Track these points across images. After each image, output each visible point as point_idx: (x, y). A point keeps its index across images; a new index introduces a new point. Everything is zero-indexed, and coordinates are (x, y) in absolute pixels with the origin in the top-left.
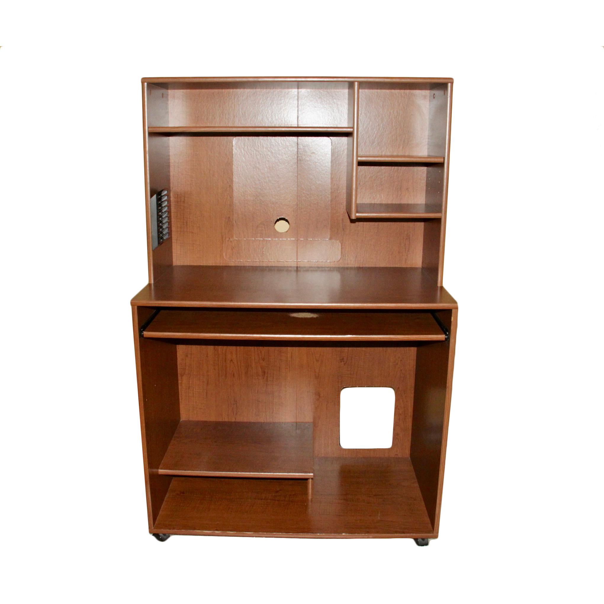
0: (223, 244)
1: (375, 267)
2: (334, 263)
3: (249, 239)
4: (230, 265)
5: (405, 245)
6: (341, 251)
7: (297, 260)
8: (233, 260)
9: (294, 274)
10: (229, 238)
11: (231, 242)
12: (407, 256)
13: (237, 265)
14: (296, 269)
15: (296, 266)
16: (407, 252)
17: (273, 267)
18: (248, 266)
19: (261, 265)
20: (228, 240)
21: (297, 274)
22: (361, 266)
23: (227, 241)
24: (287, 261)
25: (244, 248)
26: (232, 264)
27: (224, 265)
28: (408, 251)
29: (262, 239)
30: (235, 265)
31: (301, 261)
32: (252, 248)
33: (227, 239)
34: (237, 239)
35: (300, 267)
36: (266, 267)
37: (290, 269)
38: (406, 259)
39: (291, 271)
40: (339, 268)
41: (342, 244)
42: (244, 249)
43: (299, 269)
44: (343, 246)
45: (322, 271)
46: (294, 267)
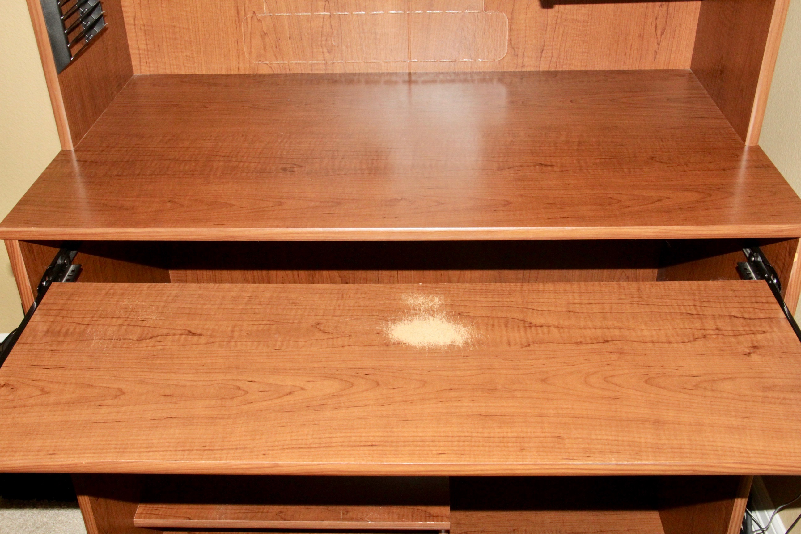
0: (240, 26)
1: (586, 72)
2: (492, 63)
3: (300, 14)
4: (261, 72)
5: (656, 19)
6: (510, 36)
7: (409, 58)
8: (267, 63)
9: (404, 88)
10: (254, 13)
11: (259, 20)
12: (658, 44)
13: (276, 72)
14: (407, 78)
15: (407, 71)
16: (659, 36)
17: (355, 74)
18: (302, 74)
19: (330, 72)
20: (252, 18)
21: (410, 89)
22: (552, 69)
23: (249, 19)
24: (387, 62)
25: (288, 32)
26: (264, 70)
27: (247, 72)
28: (662, 34)
29: (329, 13)
30: (272, 72)
31: (417, 62)
32: (306, 34)
33: (250, 15)
34: (271, 14)
35: (415, 73)
36: (341, 75)
37: (394, 78)
38: (656, 51)
39: (396, 82)
40: (503, 73)
41: (511, 20)
42: (288, 35)
43: (413, 78)
44: (513, 27)
45: (465, 81)
46: (403, 74)
